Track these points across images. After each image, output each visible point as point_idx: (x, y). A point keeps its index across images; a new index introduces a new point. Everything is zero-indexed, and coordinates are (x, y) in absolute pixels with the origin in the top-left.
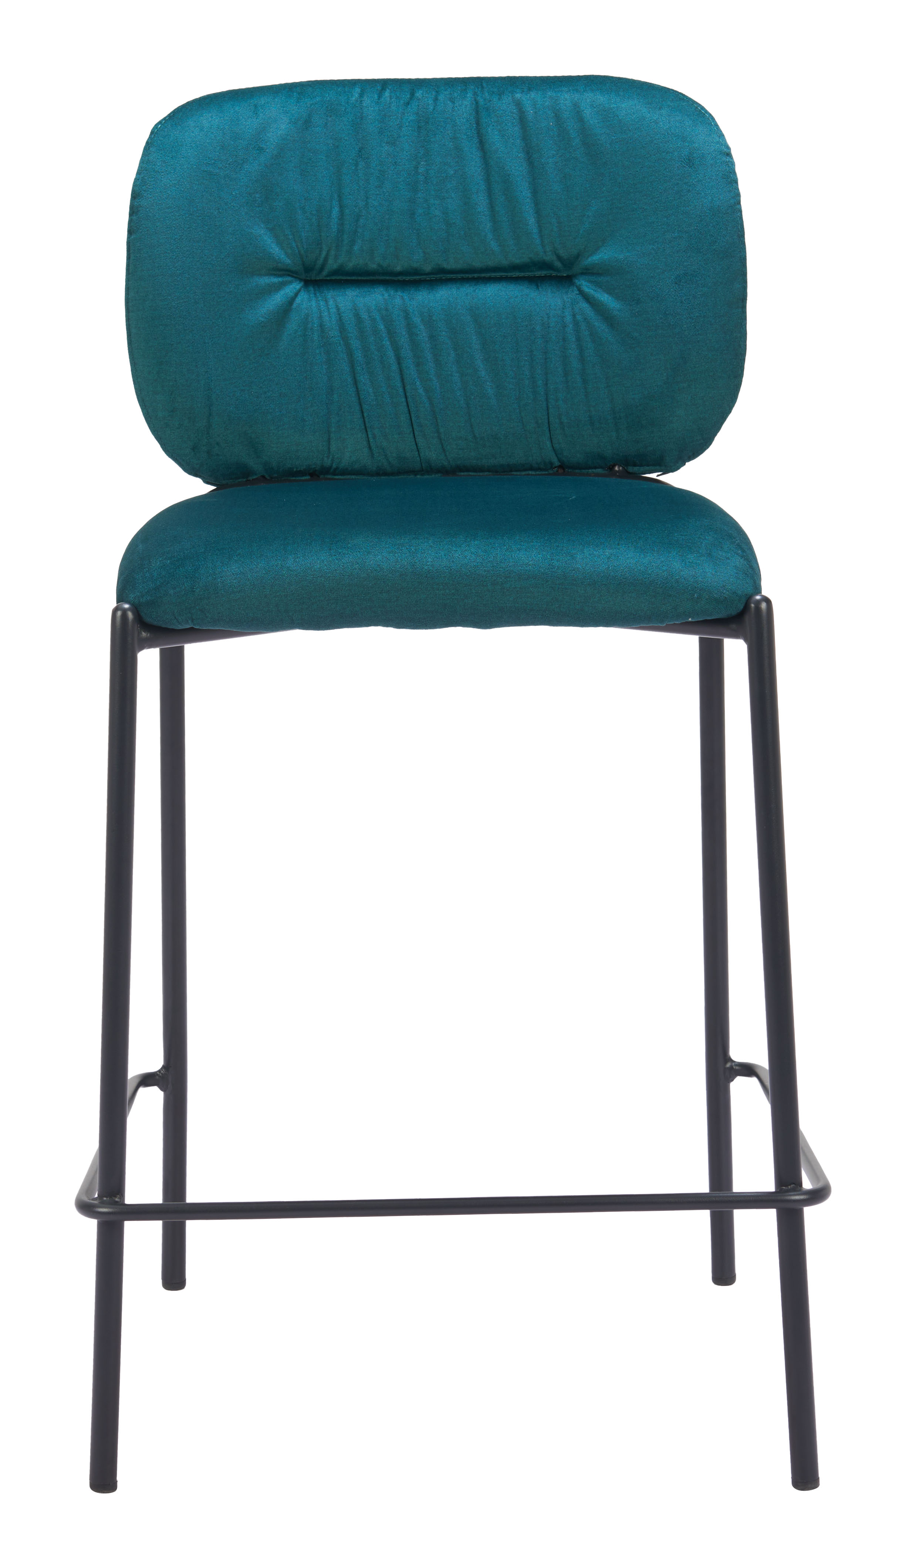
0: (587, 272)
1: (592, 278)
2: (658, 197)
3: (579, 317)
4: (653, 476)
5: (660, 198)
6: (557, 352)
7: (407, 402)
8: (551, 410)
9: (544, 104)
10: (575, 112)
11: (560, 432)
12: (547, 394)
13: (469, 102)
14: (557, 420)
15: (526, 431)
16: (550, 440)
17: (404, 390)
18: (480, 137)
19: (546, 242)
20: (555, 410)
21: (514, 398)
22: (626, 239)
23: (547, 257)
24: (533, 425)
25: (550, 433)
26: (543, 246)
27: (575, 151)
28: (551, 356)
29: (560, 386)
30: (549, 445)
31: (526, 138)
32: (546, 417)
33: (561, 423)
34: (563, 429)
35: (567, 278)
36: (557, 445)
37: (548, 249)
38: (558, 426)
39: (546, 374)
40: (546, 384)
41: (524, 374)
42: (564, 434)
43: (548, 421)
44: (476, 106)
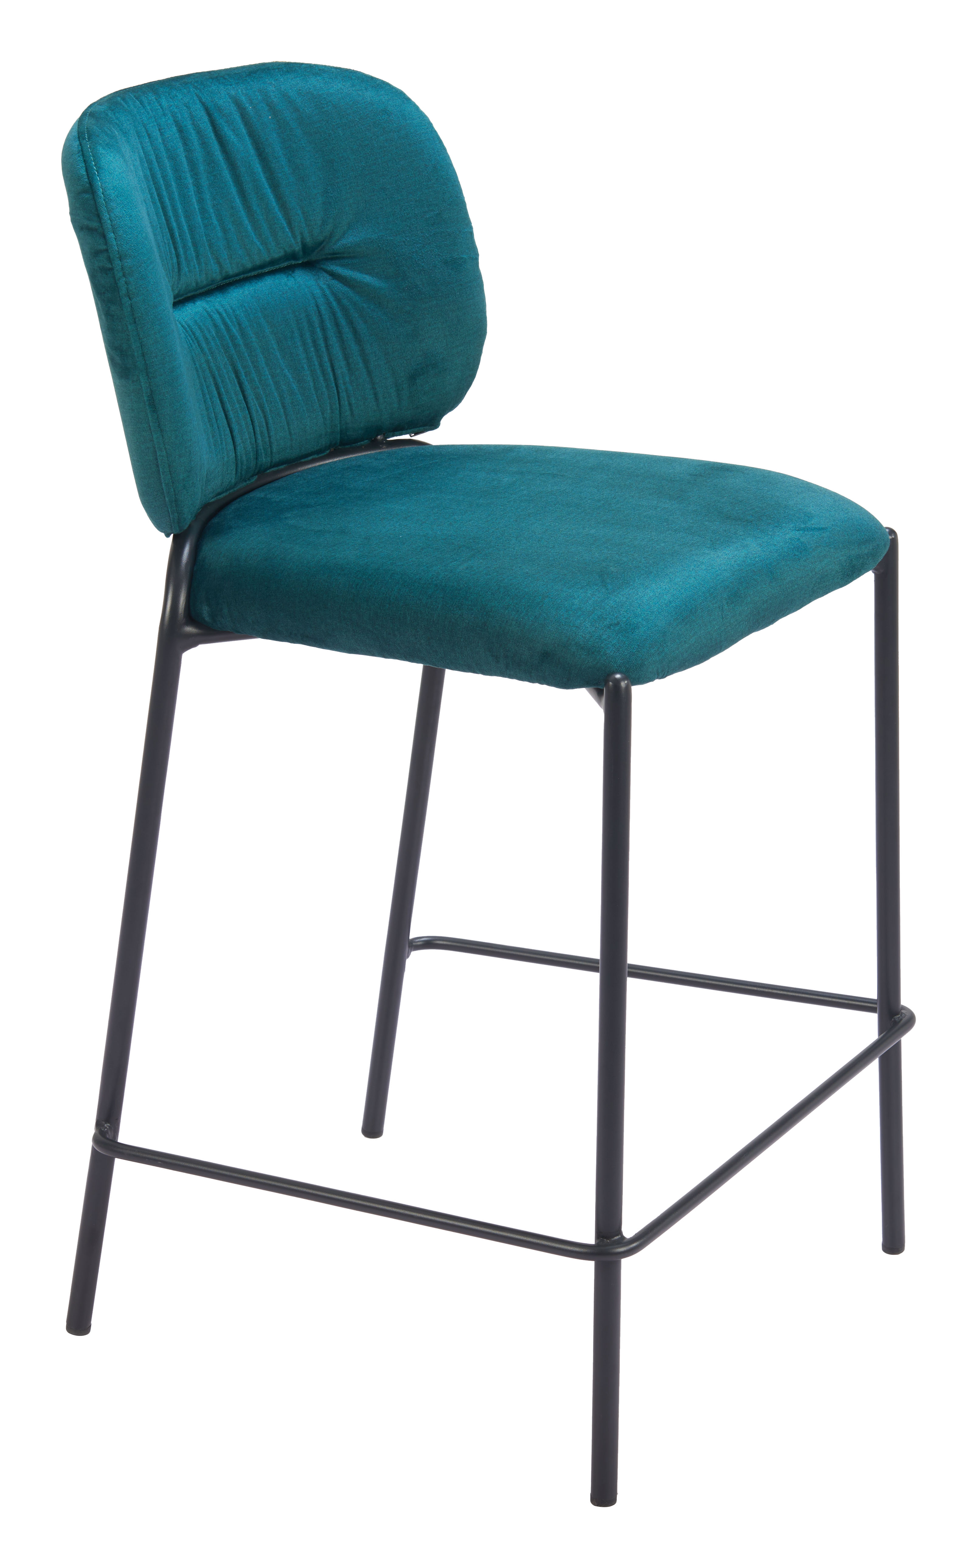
1: (346, 261)
3: (345, 301)
6: (334, 338)
7: (249, 412)
8: (341, 395)
9: (258, 98)
10: (287, 102)
11: (348, 413)
12: (335, 379)
13: (199, 105)
14: (346, 403)
15: (324, 418)
16: (340, 423)
17: (245, 401)
18: (220, 139)
19: (297, 233)
20: (345, 393)
21: (312, 389)
22: (374, 220)
23: (297, 248)
24: (329, 411)
25: (340, 416)
26: (294, 237)
27: (300, 140)
28: (331, 343)
29: (345, 370)
30: (339, 428)
31: (252, 134)
32: (338, 401)
33: (350, 404)
34: (351, 410)
35: (310, 265)
36: (344, 427)
37: (299, 240)
38: (347, 408)
39: (331, 361)
40: (333, 370)
41: (314, 365)
42: (352, 414)
43: (340, 405)
44: (206, 109)
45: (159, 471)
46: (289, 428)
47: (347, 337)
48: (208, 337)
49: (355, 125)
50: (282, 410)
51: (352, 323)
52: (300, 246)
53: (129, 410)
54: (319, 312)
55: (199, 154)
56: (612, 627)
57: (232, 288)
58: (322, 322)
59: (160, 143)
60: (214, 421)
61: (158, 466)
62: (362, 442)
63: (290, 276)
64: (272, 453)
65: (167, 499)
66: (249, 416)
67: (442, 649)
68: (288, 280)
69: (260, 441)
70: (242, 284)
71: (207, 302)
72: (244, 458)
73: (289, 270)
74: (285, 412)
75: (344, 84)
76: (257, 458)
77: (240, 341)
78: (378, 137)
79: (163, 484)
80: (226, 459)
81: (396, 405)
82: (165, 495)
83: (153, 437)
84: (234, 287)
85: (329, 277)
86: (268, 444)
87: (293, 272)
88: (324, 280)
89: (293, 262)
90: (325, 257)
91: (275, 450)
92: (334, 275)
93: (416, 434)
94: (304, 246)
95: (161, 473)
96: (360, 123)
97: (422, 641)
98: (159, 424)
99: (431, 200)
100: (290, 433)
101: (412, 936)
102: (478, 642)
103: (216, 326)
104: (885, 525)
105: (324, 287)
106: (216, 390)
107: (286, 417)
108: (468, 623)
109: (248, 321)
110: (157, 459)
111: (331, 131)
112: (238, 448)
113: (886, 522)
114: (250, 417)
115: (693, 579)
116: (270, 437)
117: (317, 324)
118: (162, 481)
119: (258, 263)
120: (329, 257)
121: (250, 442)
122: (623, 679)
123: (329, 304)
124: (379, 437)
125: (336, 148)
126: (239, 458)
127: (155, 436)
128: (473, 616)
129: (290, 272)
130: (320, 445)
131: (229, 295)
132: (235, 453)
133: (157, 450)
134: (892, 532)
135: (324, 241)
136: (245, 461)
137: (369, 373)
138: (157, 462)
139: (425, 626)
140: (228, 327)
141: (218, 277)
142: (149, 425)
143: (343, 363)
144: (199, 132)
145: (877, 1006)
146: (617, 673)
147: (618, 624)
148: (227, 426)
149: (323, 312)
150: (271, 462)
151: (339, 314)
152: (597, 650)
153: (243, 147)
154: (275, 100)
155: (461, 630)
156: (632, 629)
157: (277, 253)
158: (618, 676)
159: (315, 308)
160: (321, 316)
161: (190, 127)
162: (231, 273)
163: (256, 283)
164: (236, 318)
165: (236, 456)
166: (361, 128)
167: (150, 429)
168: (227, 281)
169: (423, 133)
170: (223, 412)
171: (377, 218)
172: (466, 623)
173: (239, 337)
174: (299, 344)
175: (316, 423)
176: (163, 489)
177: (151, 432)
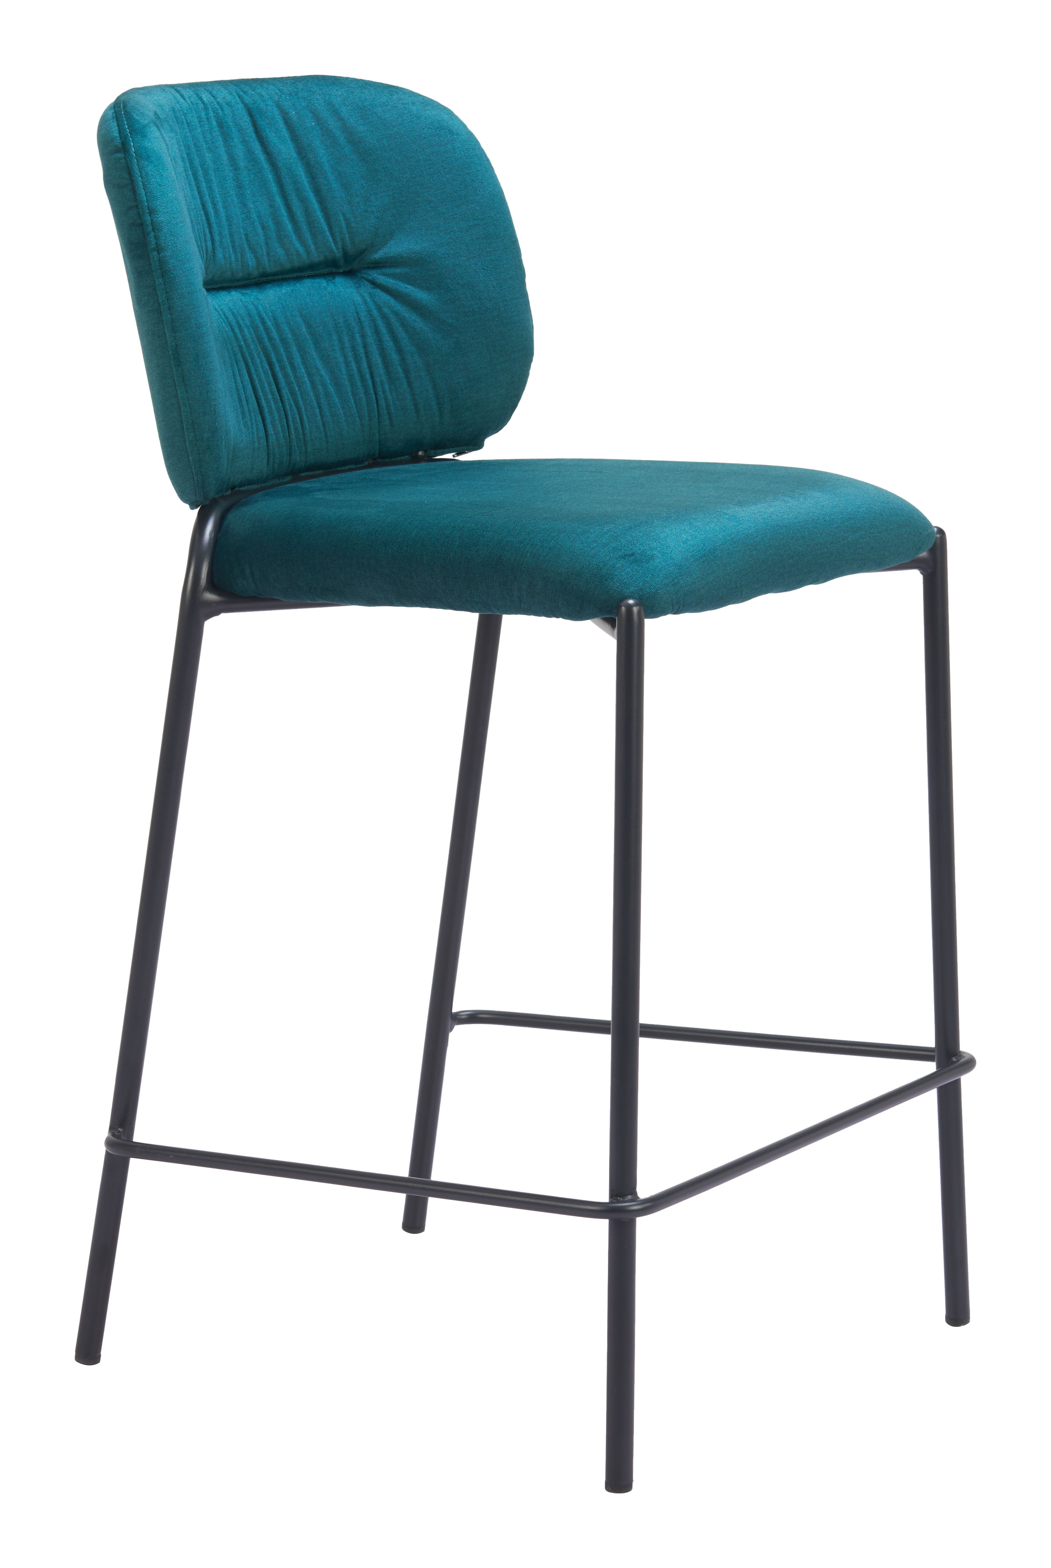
0: (377, 265)
1: (387, 271)
2: (443, 188)
3: (385, 310)
4: (449, 456)
5: (445, 189)
6: (374, 345)
7: (283, 405)
8: (380, 402)
9: (301, 104)
10: (332, 110)
11: (387, 422)
12: (374, 387)
13: (241, 106)
14: (385, 412)
15: (362, 425)
16: (379, 432)
17: (279, 393)
18: (261, 139)
19: (338, 239)
20: (383, 401)
21: (350, 394)
22: (418, 231)
23: (338, 254)
24: (367, 418)
25: (379, 425)
26: (336, 243)
27: (343, 149)
28: (371, 350)
29: (384, 378)
30: (377, 437)
31: (295, 138)
32: (376, 409)
33: (389, 414)
34: (390, 419)
35: (350, 273)
36: (383, 436)
37: (340, 246)
38: (386, 417)
39: (370, 367)
40: (372, 377)
41: (353, 370)
42: (392, 425)
43: (378, 414)
44: (248, 110)
45: (183, 428)
46: (325, 430)
47: (387, 346)
48: (242, 324)
49: (400, 137)
50: (318, 410)
51: (393, 332)
52: (341, 253)
53: (155, 367)
54: (359, 319)
55: (240, 151)
56: (626, 557)
57: (269, 286)
58: (362, 328)
59: (199, 132)
60: (244, 402)
61: (182, 422)
62: (402, 457)
63: (330, 282)
64: (306, 452)
65: (190, 458)
66: (282, 409)
67: (458, 587)
68: (327, 285)
69: (293, 436)
70: (280, 283)
71: (243, 294)
72: (276, 450)
73: (331, 275)
74: (320, 412)
75: (390, 97)
76: (290, 455)
77: (275, 334)
78: (423, 149)
79: (187, 442)
80: (256, 444)
81: (437, 419)
82: (189, 454)
83: (177, 392)
84: (271, 285)
85: (369, 286)
86: (302, 442)
87: (334, 278)
88: (366, 289)
89: (334, 270)
90: (366, 266)
91: (309, 450)
92: (375, 284)
93: (459, 454)
94: (345, 254)
95: (185, 429)
96: (405, 135)
97: (439, 581)
98: (183, 379)
99: (477, 214)
100: (326, 435)
101: (456, 1009)
102: (493, 576)
103: (250, 315)
104: (934, 525)
105: (366, 295)
106: (249, 376)
107: (322, 418)
108: (484, 558)
109: (284, 318)
110: (181, 415)
111: (375, 141)
112: (270, 438)
113: (935, 521)
114: (284, 410)
115: (714, 524)
116: (304, 435)
117: (356, 329)
118: (187, 439)
119: (297, 264)
120: (371, 266)
121: (284, 436)
122: (636, 605)
123: (369, 311)
124: (420, 453)
125: (381, 158)
126: (271, 447)
127: (179, 391)
128: (489, 551)
129: (331, 278)
130: (357, 452)
131: (266, 291)
132: (267, 442)
133: (181, 406)
134: (941, 532)
135: (365, 249)
136: (277, 455)
137: (410, 384)
138: (181, 419)
139: (441, 564)
140: (263, 319)
141: (255, 273)
142: (174, 380)
143: (382, 371)
144: (240, 130)
145: (935, 1054)
146: (630, 598)
147: (633, 554)
148: (258, 412)
149: (363, 319)
150: (306, 462)
151: (380, 323)
152: (611, 577)
153: (286, 150)
154: (319, 107)
155: (476, 565)
156: (647, 560)
157: (316, 257)
158: (631, 602)
159: (355, 315)
160: (360, 322)
161: (231, 124)
162: (268, 270)
163: (295, 284)
164: (272, 312)
165: (268, 446)
166: (407, 141)
167: (175, 384)
168: (264, 279)
169: (471, 148)
170: (254, 397)
171: (421, 229)
172: (481, 558)
173: (274, 331)
174: (336, 347)
175: (354, 429)
176: (187, 448)
177: (176, 387)
